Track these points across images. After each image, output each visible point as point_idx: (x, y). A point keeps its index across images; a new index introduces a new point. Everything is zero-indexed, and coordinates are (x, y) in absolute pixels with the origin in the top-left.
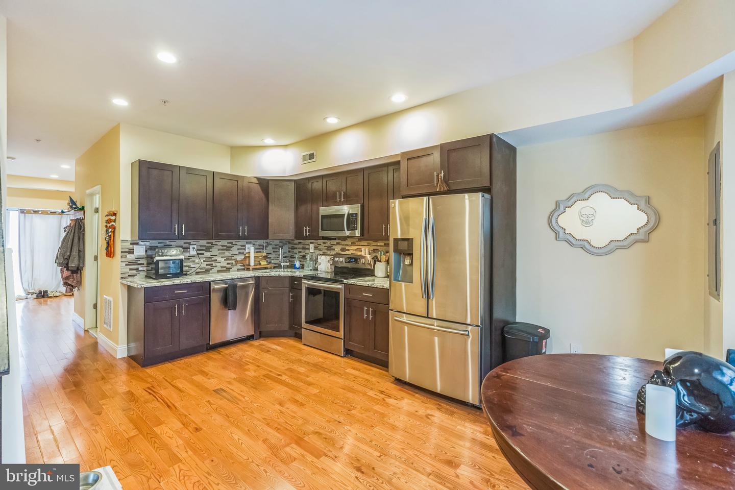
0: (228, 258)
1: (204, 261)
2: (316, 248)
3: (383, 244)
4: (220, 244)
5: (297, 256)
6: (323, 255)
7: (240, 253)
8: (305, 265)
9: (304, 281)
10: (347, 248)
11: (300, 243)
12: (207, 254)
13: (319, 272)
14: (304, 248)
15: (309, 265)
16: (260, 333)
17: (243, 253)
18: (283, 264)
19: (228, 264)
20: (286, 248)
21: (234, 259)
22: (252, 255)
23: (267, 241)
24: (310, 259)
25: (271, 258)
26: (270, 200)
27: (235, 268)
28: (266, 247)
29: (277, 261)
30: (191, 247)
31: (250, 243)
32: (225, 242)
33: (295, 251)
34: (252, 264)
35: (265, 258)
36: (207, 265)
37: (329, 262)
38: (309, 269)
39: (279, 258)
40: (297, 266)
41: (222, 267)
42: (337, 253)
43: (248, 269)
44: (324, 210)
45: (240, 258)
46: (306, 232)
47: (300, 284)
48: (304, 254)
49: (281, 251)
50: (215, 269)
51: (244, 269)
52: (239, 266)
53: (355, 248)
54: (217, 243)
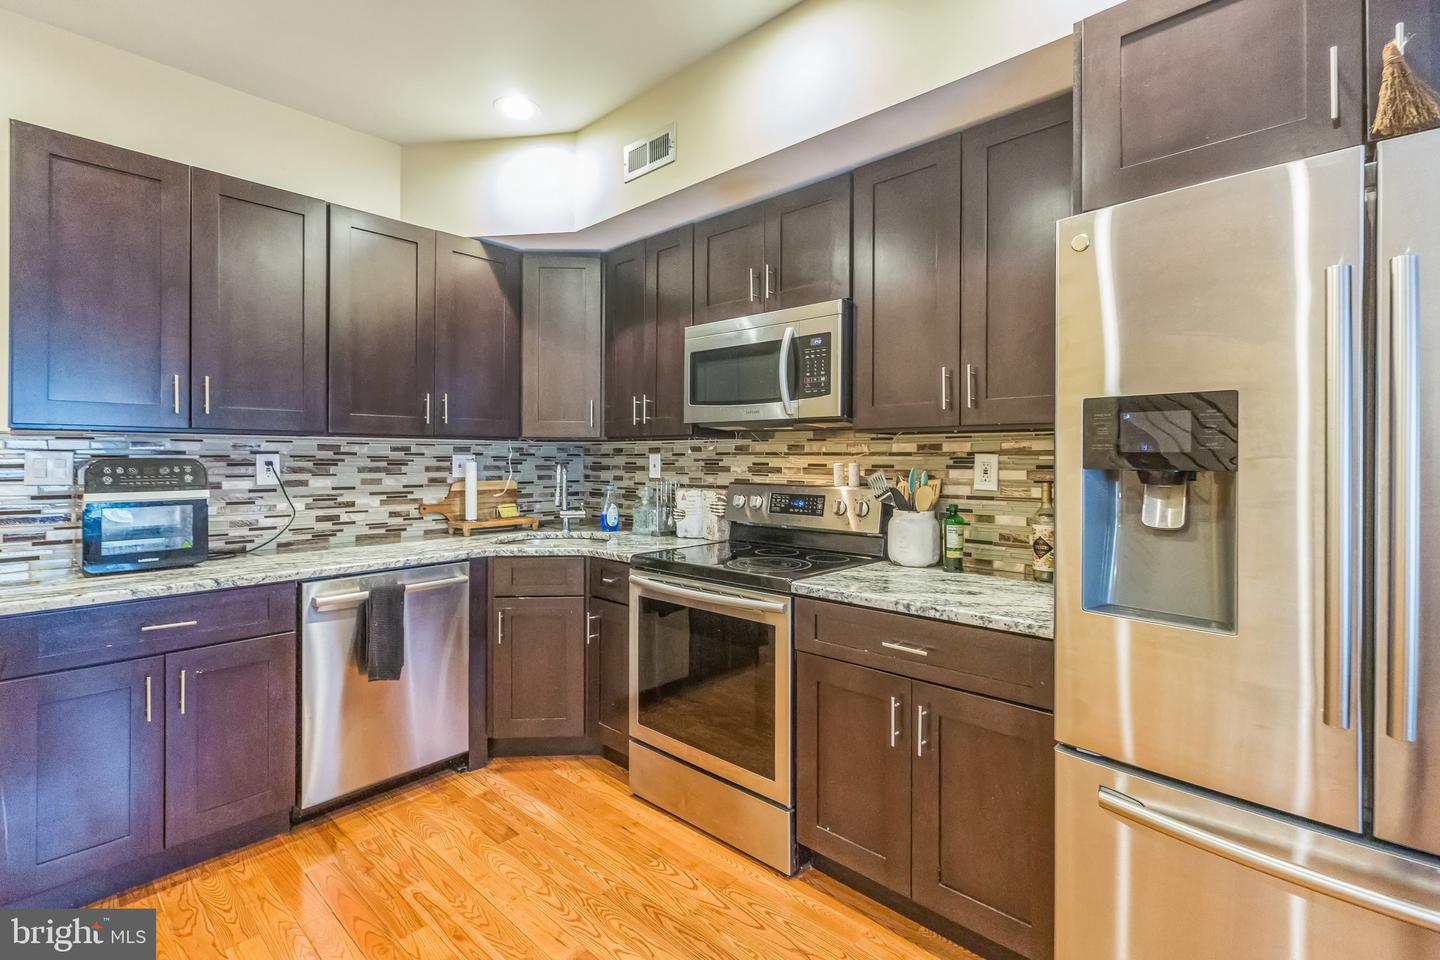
0: (393, 497)
1: (308, 507)
2: (667, 465)
3: (911, 447)
4: (365, 450)
5: (609, 490)
6: (691, 486)
7: (432, 481)
8: (637, 518)
9: (635, 576)
10: (774, 462)
11: (618, 451)
12: (320, 484)
13: (679, 543)
14: (631, 468)
15: (648, 517)
16: (491, 742)
17: (443, 481)
18: (565, 515)
19: (393, 514)
20: (578, 467)
21: (415, 500)
22: (472, 487)
23: (517, 444)
24: (652, 502)
25: (531, 495)
26: (526, 316)
27: (418, 528)
28: (516, 462)
29: (547, 507)
30: (260, 460)
31: (466, 450)
32: (382, 446)
33: (605, 475)
34: (471, 514)
35: (513, 495)
36: (319, 519)
37: (713, 509)
38: (647, 531)
39: (553, 495)
40: (612, 520)
41: (372, 526)
42: (738, 482)
43: (458, 532)
44: (700, 336)
45: (432, 496)
46: (640, 414)
47: (623, 585)
48: (631, 484)
49: (560, 476)
50: (349, 533)
51: (446, 532)
52: (430, 522)
53: (804, 462)
54: (356, 449)
